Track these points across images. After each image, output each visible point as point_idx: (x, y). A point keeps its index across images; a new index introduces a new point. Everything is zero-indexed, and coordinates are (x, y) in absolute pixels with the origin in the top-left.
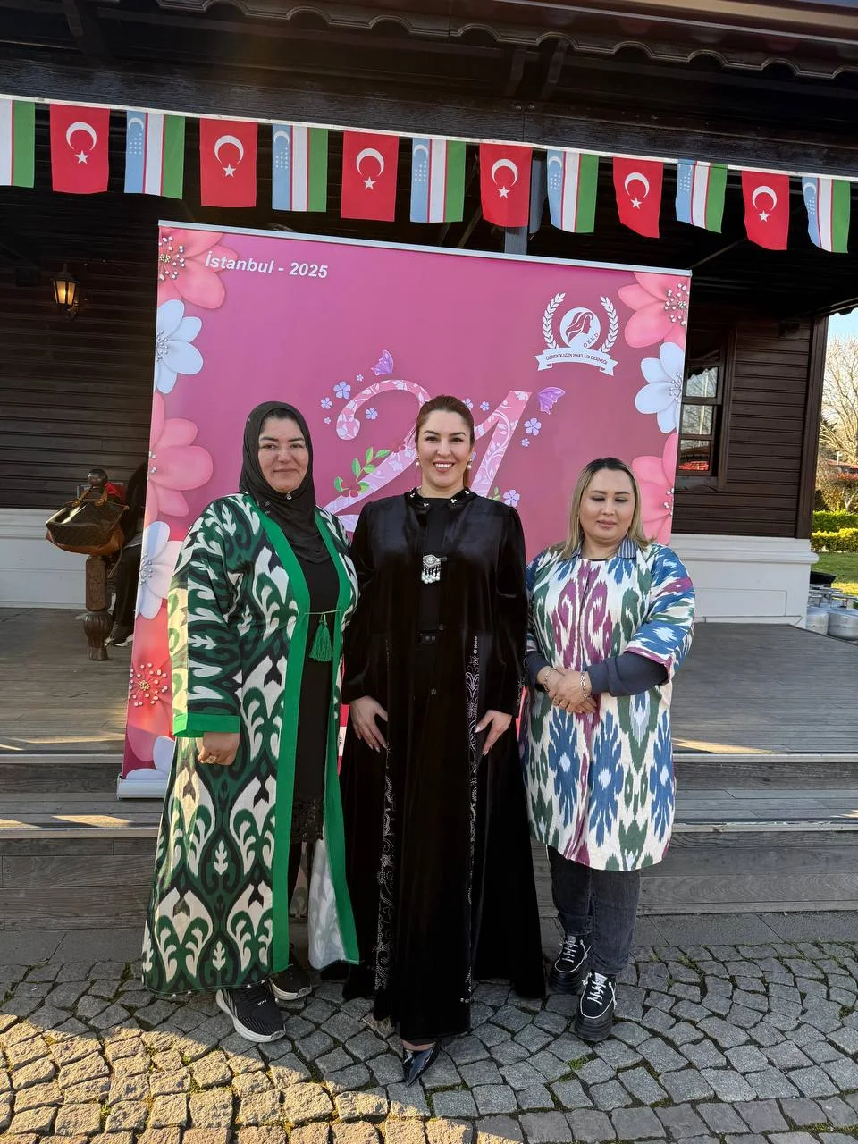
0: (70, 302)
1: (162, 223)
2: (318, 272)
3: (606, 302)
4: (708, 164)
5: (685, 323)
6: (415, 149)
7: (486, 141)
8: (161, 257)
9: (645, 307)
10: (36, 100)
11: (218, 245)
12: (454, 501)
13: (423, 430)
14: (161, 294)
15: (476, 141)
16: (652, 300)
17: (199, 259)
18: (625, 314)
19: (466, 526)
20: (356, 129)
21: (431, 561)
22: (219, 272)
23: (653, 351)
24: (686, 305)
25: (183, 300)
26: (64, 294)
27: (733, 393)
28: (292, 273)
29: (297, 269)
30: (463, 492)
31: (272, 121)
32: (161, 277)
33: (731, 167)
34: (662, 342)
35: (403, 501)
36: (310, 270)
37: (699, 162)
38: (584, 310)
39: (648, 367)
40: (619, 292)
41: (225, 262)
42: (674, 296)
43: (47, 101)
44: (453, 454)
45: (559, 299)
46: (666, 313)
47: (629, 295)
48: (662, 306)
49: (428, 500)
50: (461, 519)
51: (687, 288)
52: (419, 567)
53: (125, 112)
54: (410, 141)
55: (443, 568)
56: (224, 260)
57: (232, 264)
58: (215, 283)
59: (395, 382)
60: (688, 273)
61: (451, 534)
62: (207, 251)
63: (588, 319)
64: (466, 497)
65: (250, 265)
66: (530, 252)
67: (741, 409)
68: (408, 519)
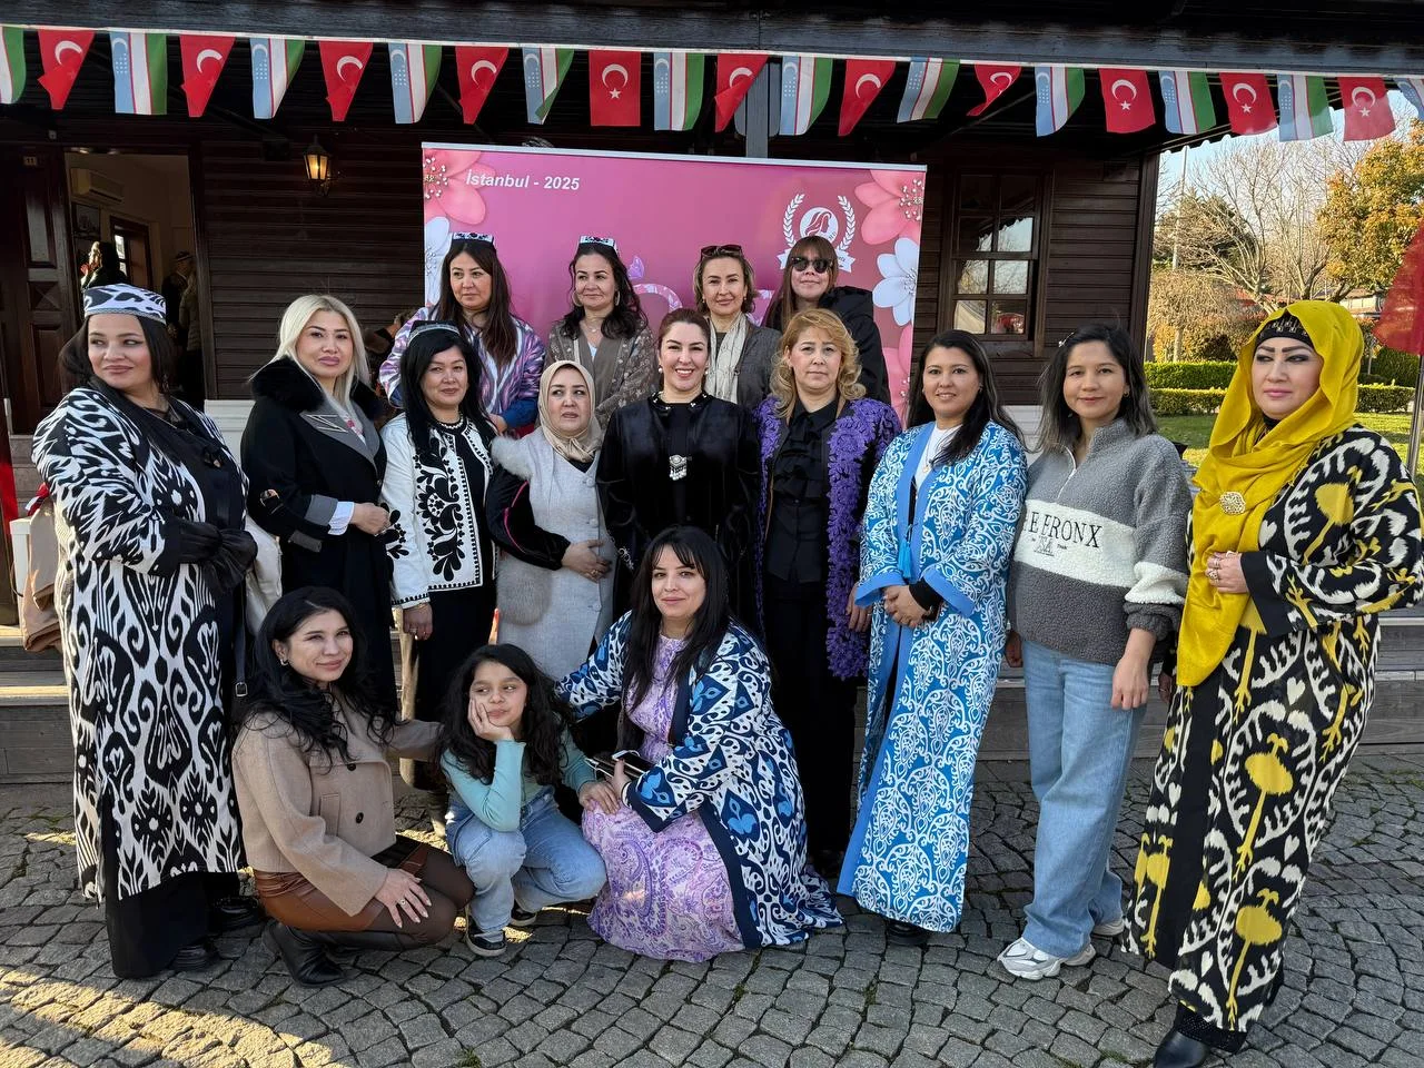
0: (323, 177)
1: (425, 145)
2: (570, 185)
3: (843, 201)
4: (940, 60)
5: (919, 218)
6: (657, 63)
7: (724, 51)
8: (426, 177)
9: (879, 205)
10: (306, 38)
11: (477, 162)
12: (693, 405)
13: (665, 339)
14: (427, 214)
15: (715, 51)
16: (887, 197)
17: (460, 177)
18: (862, 211)
19: (706, 426)
20: (600, 48)
21: (676, 460)
22: (479, 190)
23: (889, 247)
24: (921, 200)
25: (448, 217)
26: (316, 168)
27: (1051, 246)
28: (546, 186)
29: (552, 183)
30: (700, 396)
31: (522, 45)
32: (426, 195)
33: (963, 62)
34: (898, 237)
35: (646, 404)
36: (563, 183)
37: (932, 59)
38: (822, 210)
39: (884, 262)
40: (857, 192)
41: (484, 179)
42: (910, 192)
43: (316, 38)
44: (692, 362)
45: (798, 199)
46: (901, 209)
47: (866, 194)
48: (898, 202)
49: (669, 405)
50: (701, 420)
51: (922, 183)
52: (667, 467)
53: (387, 45)
54: (652, 54)
55: (689, 466)
56: (483, 177)
57: (490, 181)
58: (476, 200)
59: (646, 286)
60: (924, 168)
61: (693, 435)
62: (466, 170)
63: (826, 219)
64: (705, 401)
65: (508, 181)
66: (771, 155)
67: (1061, 264)
68: (653, 423)
